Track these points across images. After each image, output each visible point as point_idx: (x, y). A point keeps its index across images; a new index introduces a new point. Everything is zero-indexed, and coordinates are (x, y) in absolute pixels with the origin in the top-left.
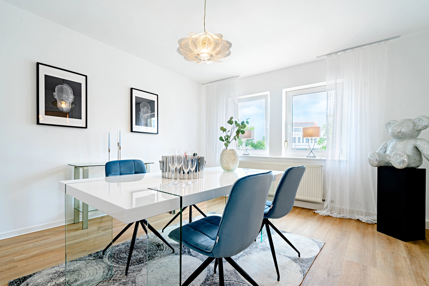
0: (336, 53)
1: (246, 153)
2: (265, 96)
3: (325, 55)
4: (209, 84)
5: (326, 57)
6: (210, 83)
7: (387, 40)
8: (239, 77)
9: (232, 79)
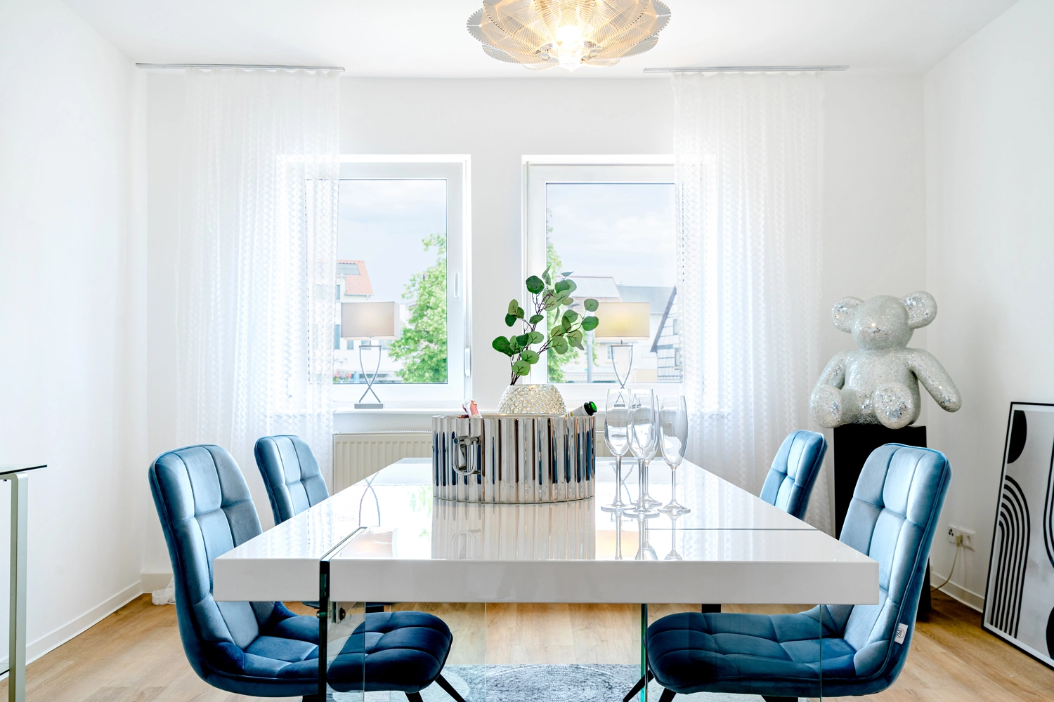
0: (700, 70)
1: (369, 399)
2: (451, 173)
3: (670, 70)
4: (183, 71)
5: (670, 74)
6: (185, 65)
7: (822, 69)
8: (342, 73)
9: (312, 72)
